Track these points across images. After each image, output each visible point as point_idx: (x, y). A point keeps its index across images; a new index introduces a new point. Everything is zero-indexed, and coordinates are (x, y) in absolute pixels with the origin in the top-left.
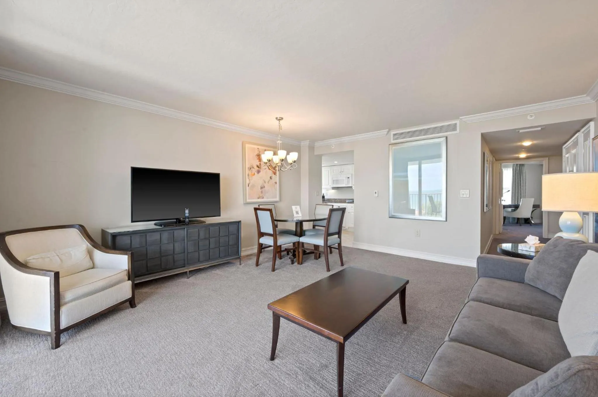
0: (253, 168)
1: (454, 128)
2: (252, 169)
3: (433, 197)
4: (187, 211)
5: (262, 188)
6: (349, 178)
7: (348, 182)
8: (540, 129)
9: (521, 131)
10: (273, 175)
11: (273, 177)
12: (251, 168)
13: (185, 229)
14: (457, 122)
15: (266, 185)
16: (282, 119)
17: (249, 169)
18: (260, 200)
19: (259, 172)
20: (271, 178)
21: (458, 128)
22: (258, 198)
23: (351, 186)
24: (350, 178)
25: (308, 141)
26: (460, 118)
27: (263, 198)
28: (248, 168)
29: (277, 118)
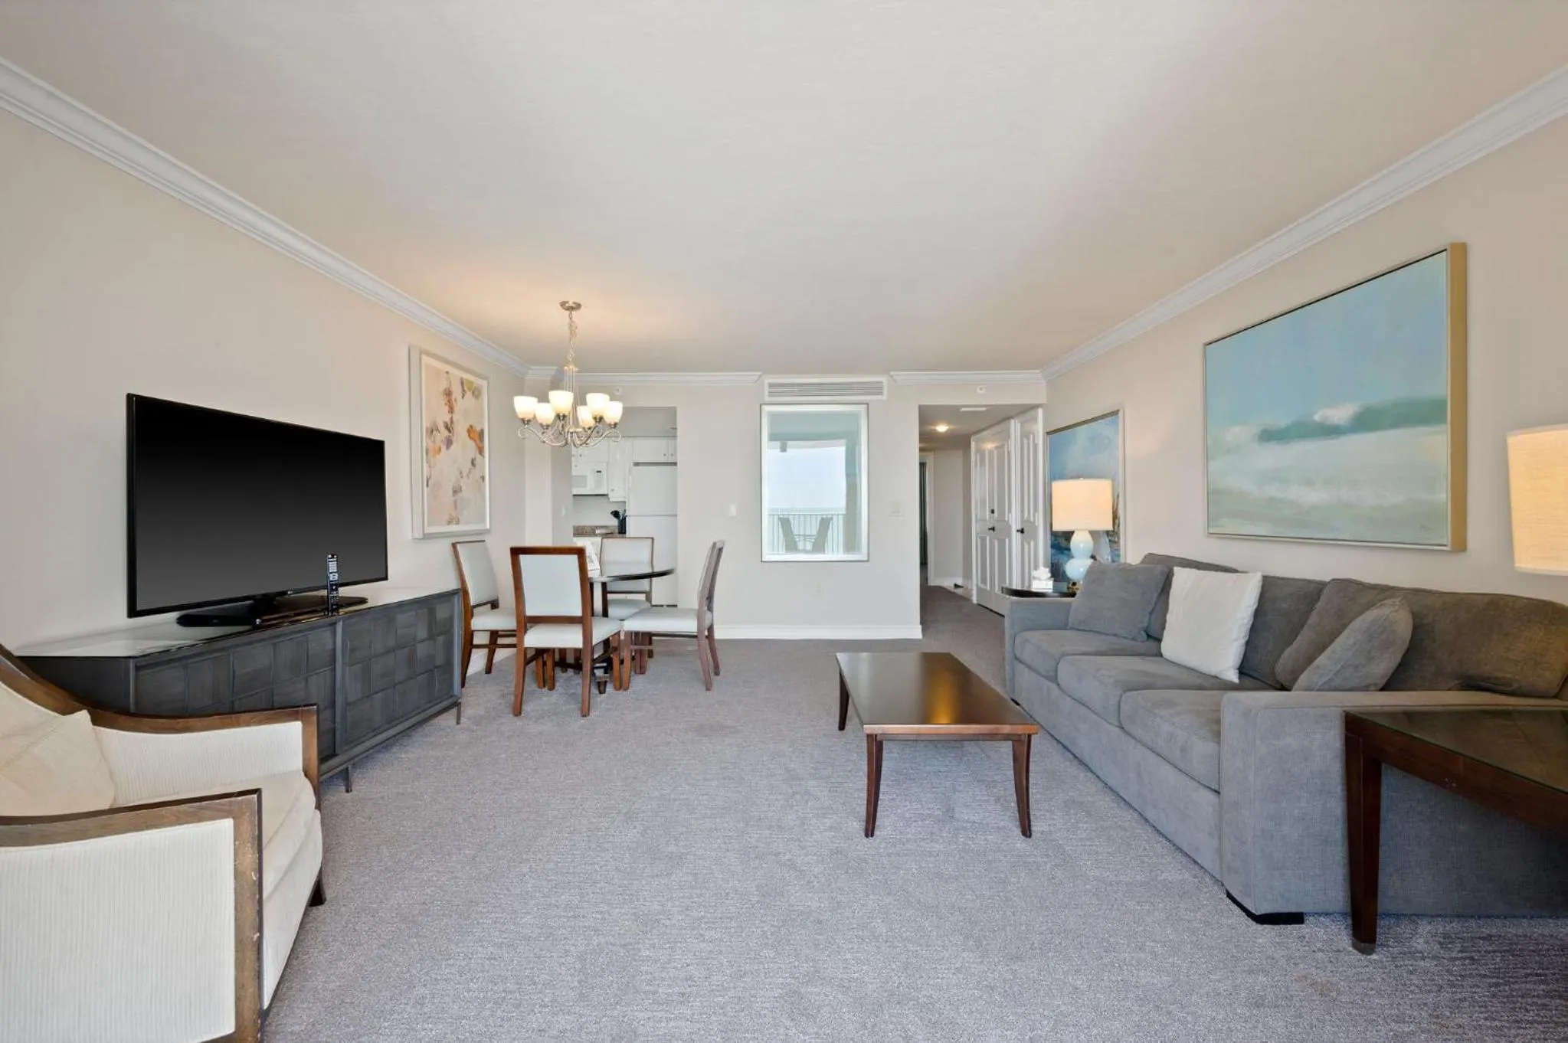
0: (437, 430)
1: (876, 389)
2: (435, 432)
3: (792, 522)
4: (333, 566)
5: (455, 492)
6: (600, 472)
7: (598, 483)
8: (984, 409)
9: (963, 409)
10: (479, 456)
11: (477, 460)
12: (432, 431)
13: (334, 624)
14: (883, 379)
15: (463, 483)
16: (578, 306)
17: (429, 431)
18: (453, 528)
19: (449, 443)
20: (473, 463)
21: (885, 391)
22: (449, 523)
23: (606, 493)
24: (604, 473)
25: (555, 368)
26: (892, 373)
27: (458, 523)
28: (427, 428)
29: (563, 304)
